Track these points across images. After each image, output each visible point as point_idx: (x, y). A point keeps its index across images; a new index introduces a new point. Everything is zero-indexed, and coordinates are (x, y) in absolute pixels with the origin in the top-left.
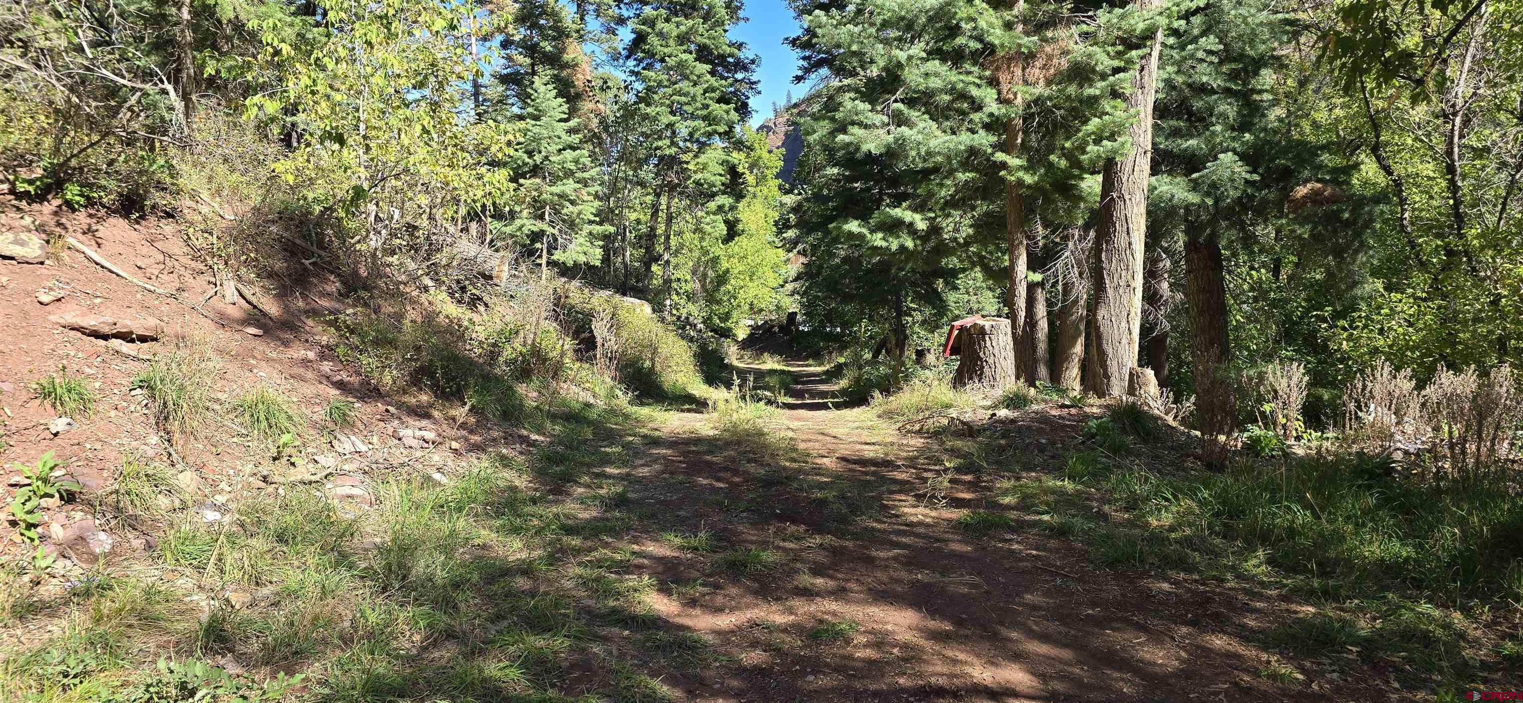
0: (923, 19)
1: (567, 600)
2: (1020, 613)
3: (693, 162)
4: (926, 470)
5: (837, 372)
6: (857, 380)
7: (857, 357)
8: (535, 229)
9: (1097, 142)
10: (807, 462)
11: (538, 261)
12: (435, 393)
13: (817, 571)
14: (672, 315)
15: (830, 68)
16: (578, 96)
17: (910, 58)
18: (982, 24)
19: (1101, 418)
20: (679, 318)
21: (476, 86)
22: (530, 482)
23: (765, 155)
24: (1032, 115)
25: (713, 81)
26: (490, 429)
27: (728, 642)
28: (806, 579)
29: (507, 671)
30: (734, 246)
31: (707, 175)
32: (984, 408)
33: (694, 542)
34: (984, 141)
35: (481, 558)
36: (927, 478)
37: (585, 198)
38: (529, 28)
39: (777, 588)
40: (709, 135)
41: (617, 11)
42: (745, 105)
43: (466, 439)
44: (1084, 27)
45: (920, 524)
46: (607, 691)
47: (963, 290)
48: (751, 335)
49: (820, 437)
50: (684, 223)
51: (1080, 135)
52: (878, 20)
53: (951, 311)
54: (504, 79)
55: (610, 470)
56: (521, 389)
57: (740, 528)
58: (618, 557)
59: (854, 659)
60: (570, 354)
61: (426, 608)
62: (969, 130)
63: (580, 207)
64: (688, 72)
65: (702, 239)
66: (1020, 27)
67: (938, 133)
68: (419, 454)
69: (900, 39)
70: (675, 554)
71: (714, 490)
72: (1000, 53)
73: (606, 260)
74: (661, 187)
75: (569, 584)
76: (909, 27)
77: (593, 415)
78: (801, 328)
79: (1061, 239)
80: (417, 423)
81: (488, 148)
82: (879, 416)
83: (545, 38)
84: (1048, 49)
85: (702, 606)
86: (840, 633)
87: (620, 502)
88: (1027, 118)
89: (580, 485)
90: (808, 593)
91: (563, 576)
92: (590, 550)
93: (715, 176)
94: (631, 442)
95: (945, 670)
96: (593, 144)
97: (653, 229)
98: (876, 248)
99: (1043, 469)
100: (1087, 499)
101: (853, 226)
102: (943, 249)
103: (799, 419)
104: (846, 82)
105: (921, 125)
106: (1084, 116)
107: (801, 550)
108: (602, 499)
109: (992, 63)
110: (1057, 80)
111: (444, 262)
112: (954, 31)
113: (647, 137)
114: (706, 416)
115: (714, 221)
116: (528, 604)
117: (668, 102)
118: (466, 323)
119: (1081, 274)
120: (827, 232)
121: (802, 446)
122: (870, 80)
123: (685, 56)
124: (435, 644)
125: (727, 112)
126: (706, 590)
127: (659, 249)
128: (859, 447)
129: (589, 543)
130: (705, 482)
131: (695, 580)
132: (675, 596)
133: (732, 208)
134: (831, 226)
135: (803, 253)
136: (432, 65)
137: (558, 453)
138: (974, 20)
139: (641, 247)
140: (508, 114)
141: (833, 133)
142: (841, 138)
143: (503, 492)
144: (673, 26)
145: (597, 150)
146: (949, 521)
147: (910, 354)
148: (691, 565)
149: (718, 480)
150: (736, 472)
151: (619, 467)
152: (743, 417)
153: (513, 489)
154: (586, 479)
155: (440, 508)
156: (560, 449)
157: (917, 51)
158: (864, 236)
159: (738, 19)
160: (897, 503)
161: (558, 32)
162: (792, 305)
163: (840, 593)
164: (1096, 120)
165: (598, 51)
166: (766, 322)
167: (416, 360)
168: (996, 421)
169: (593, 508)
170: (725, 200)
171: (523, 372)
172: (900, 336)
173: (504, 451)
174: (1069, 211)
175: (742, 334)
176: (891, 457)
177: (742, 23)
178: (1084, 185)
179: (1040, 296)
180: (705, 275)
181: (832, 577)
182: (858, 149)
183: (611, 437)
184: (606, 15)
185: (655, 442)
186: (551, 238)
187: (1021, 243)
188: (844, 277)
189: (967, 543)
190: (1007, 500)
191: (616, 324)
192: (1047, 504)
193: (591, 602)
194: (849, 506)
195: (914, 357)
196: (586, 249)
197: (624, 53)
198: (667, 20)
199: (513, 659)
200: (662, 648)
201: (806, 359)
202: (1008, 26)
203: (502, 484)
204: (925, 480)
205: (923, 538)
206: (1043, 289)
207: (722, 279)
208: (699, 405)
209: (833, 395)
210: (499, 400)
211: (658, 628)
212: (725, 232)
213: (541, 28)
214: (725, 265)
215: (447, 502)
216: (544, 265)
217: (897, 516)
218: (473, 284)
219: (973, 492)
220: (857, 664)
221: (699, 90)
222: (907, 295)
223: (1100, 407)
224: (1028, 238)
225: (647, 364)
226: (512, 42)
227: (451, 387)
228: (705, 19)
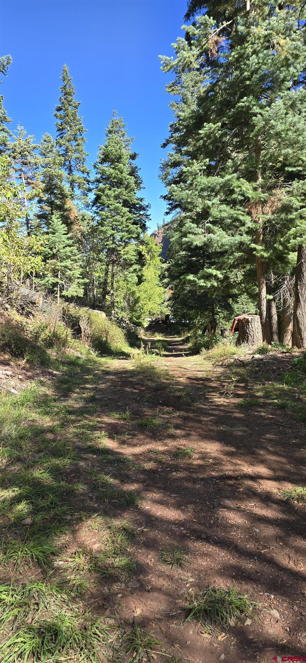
0: (218, 187)
1: (69, 443)
2: (264, 443)
3: (122, 251)
4: (224, 382)
5: (187, 340)
6: (195, 343)
7: (195, 333)
8: (54, 281)
9: (295, 238)
10: (173, 380)
11: (56, 295)
12: (11, 354)
13: (177, 427)
14: (115, 317)
15: (181, 208)
16: (72, 223)
17: (213, 204)
18: (244, 188)
19: (299, 357)
20: (118, 318)
21: (27, 220)
22: (53, 392)
23: (154, 246)
24: (266, 227)
25: (130, 215)
26: (35, 369)
27: (139, 459)
28: (172, 431)
29: (43, 474)
30: (142, 286)
31: (129, 256)
32: (249, 354)
33: (124, 416)
34: (246, 239)
35: (32, 426)
36: (225, 385)
37: (76, 268)
38: (50, 194)
39: (160, 435)
40: (129, 239)
41: (88, 186)
42: (144, 225)
43: (25, 374)
44: (288, 189)
45: (222, 405)
46: (86, 482)
47: (240, 303)
48: (150, 325)
49: (179, 369)
50: (119, 277)
51: (287, 235)
52: (199, 188)
53: (236, 312)
54: (39, 217)
55: (88, 386)
56: (49, 351)
57: (145, 409)
58: (91, 423)
59: (193, 465)
60: (70, 335)
61: (8, 448)
62: (239, 234)
63: (73, 272)
64: (119, 211)
65: (127, 284)
66: (260, 189)
67: (226, 236)
68: (5, 381)
69: (209, 196)
70: (116, 422)
71: (132, 392)
72: (252, 201)
73: (85, 294)
74: (109, 261)
75: (70, 436)
76: (212, 190)
77: (81, 362)
78: (171, 321)
79: (282, 279)
80: (4, 368)
81: (33, 247)
82: (204, 359)
83: (57, 198)
84: (272, 199)
85: (127, 444)
86: (187, 454)
87: (92, 399)
88: (265, 228)
89: (75, 393)
90: (173, 437)
91: (68, 433)
92: (79, 421)
93: (132, 256)
94: (97, 373)
95: (232, 468)
96: (79, 244)
97: (106, 280)
98: (200, 286)
99: (274, 380)
100: (293, 392)
101: (191, 277)
102: (230, 286)
103: (170, 361)
104: (188, 214)
105: (218, 233)
106: (289, 227)
107: (171, 418)
108: (84, 399)
109: (249, 205)
110: (276, 212)
111: (14, 297)
112: (232, 192)
113: (102, 240)
114: (130, 361)
115: (132, 276)
116: (52, 445)
117: (111, 225)
118: (24, 324)
119: (291, 295)
120: (181, 280)
121: (171, 373)
122: (198, 213)
123: (118, 205)
124: (12, 464)
125: (137, 228)
126: (129, 437)
127: (109, 288)
128: (196, 373)
129: (79, 418)
130: (129, 390)
131: (124, 433)
132: (116, 440)
133: (140, 270)
134: (181, 277)
135: (171, 289)
136: (7, 212)
137: (65, 379)
138: (240, 187)
139: (101, 288)
140: (42, 232)
141: (181, 237)
142: (184, 239)
143: (41, 396)
144: (112, 192)
145: (81, 246)
146: (234, 403)
147: (218, 331)
148: (123, 426)
149: (135, 389)
150: (142, 385)
151: (92, 385)
152: (145, 361)
153: (46, 395)
154: (77, 390)
155: (14, 405)
156: (66, 377)
157: (216, 201)
158: (196, 281)
159: (140, 188)
160: (212, 397)
161: (63, 196)
162: (167, 311)
163: (187, 436)
164: (293, 229)
165: (80, 203)
166: (156, 319)
167: (3, 340)
168: (255, 360)
169: (80, 403)
170: (137, 267)
171: (50, 344)
172: (213, 324)
173: (42, 379)
174: (283, 268)
175: (146, 325)
176: (209, 377)
177: (142, 190)
178: (289, 257)
179: (274, 305)
180: (129, 300)
181: (183, 429)
182: (192, 244)
183: (88, 371)
184: (82, 188)
185: (108, 373)
186: (61, 285)
187: (263, 282)
188: (189, 298)
189: (242, 413)
190: (259, 394)
191: (90, 322)
192: (276, 395)
193: (80, 444)
194: (191, 398)
195: (220, 332)
196: (76, 290)
197: (91, 204)
198: (110, 189)
199: (45, 469)
200: (110, 462)
201: (174, 335)
202: (255, 189)
203: (41, 393)
204: (224, 386)
205: (223, 411)
206: (275, 301)
207: (137, 301)
208: (126, 356)
209: (185, 350)
210: (39, 357)
211: (109, 454)
212: (137, 281)
213: (55, 194)
214: (138, 295)
215: (17, 402)
216: (58, 297)
217: (212, 402)
218: (28, 307)
219: (244, 391)
220: (194, 467)
221: (124, 219)
222: (216, 306)
223: (299, 352)
224: (267, 280)
225: (104, 339)
226: (43, 201)
227: (18, 352)
228: (126, 188)
